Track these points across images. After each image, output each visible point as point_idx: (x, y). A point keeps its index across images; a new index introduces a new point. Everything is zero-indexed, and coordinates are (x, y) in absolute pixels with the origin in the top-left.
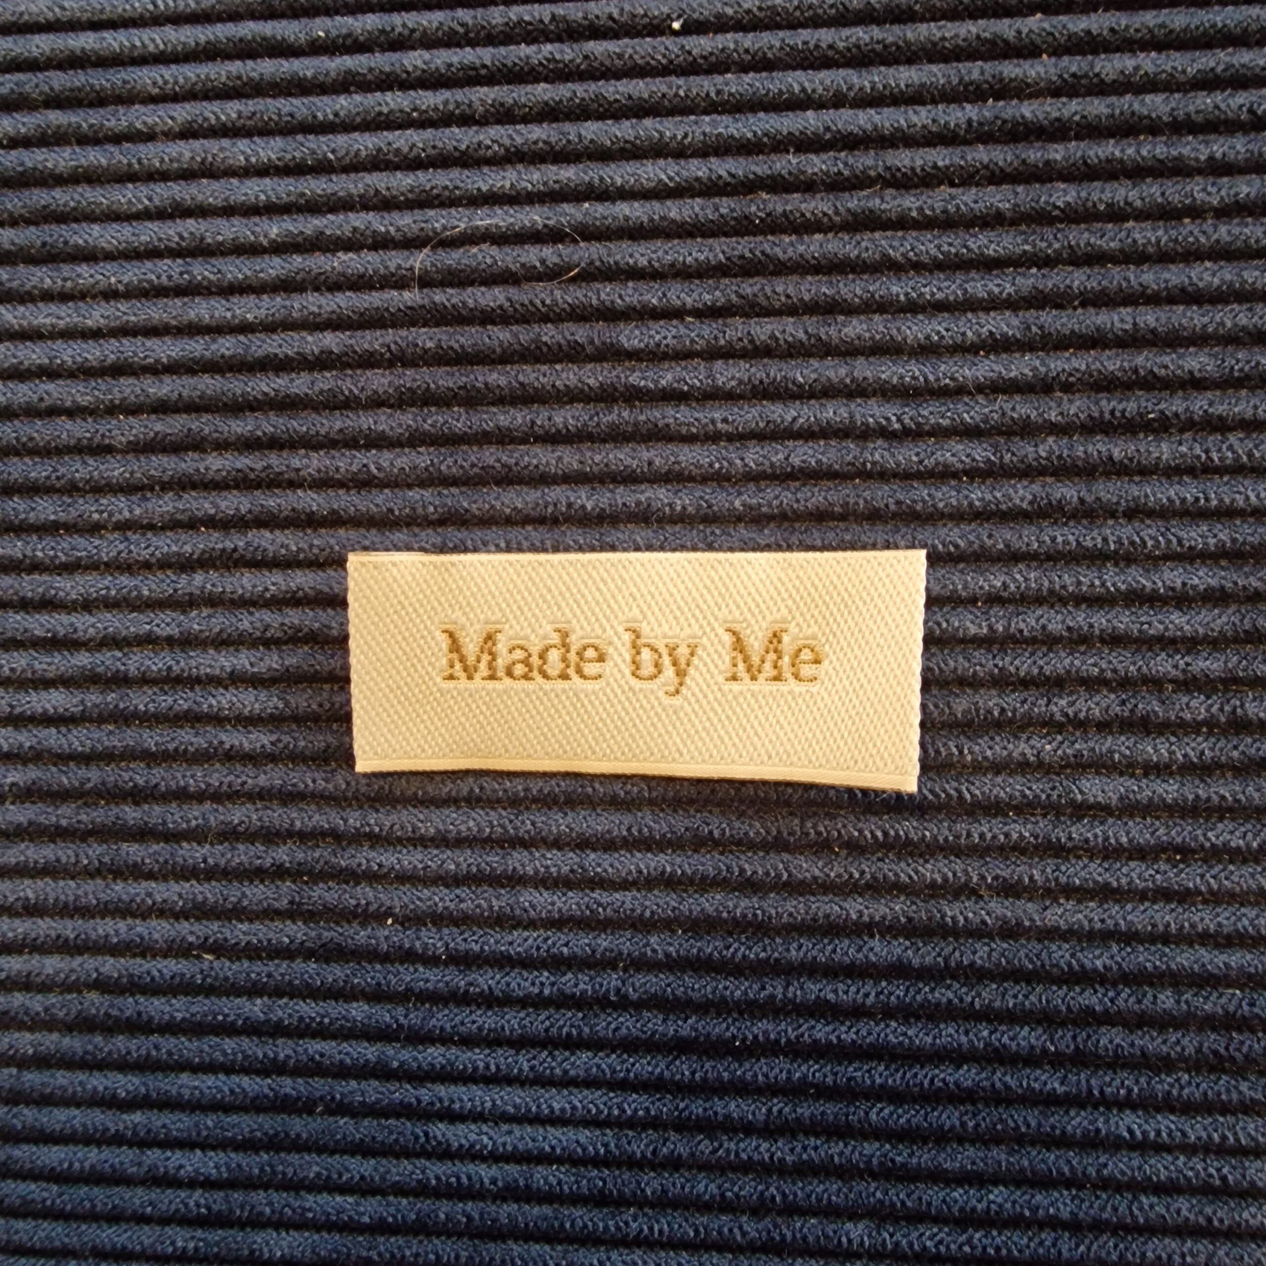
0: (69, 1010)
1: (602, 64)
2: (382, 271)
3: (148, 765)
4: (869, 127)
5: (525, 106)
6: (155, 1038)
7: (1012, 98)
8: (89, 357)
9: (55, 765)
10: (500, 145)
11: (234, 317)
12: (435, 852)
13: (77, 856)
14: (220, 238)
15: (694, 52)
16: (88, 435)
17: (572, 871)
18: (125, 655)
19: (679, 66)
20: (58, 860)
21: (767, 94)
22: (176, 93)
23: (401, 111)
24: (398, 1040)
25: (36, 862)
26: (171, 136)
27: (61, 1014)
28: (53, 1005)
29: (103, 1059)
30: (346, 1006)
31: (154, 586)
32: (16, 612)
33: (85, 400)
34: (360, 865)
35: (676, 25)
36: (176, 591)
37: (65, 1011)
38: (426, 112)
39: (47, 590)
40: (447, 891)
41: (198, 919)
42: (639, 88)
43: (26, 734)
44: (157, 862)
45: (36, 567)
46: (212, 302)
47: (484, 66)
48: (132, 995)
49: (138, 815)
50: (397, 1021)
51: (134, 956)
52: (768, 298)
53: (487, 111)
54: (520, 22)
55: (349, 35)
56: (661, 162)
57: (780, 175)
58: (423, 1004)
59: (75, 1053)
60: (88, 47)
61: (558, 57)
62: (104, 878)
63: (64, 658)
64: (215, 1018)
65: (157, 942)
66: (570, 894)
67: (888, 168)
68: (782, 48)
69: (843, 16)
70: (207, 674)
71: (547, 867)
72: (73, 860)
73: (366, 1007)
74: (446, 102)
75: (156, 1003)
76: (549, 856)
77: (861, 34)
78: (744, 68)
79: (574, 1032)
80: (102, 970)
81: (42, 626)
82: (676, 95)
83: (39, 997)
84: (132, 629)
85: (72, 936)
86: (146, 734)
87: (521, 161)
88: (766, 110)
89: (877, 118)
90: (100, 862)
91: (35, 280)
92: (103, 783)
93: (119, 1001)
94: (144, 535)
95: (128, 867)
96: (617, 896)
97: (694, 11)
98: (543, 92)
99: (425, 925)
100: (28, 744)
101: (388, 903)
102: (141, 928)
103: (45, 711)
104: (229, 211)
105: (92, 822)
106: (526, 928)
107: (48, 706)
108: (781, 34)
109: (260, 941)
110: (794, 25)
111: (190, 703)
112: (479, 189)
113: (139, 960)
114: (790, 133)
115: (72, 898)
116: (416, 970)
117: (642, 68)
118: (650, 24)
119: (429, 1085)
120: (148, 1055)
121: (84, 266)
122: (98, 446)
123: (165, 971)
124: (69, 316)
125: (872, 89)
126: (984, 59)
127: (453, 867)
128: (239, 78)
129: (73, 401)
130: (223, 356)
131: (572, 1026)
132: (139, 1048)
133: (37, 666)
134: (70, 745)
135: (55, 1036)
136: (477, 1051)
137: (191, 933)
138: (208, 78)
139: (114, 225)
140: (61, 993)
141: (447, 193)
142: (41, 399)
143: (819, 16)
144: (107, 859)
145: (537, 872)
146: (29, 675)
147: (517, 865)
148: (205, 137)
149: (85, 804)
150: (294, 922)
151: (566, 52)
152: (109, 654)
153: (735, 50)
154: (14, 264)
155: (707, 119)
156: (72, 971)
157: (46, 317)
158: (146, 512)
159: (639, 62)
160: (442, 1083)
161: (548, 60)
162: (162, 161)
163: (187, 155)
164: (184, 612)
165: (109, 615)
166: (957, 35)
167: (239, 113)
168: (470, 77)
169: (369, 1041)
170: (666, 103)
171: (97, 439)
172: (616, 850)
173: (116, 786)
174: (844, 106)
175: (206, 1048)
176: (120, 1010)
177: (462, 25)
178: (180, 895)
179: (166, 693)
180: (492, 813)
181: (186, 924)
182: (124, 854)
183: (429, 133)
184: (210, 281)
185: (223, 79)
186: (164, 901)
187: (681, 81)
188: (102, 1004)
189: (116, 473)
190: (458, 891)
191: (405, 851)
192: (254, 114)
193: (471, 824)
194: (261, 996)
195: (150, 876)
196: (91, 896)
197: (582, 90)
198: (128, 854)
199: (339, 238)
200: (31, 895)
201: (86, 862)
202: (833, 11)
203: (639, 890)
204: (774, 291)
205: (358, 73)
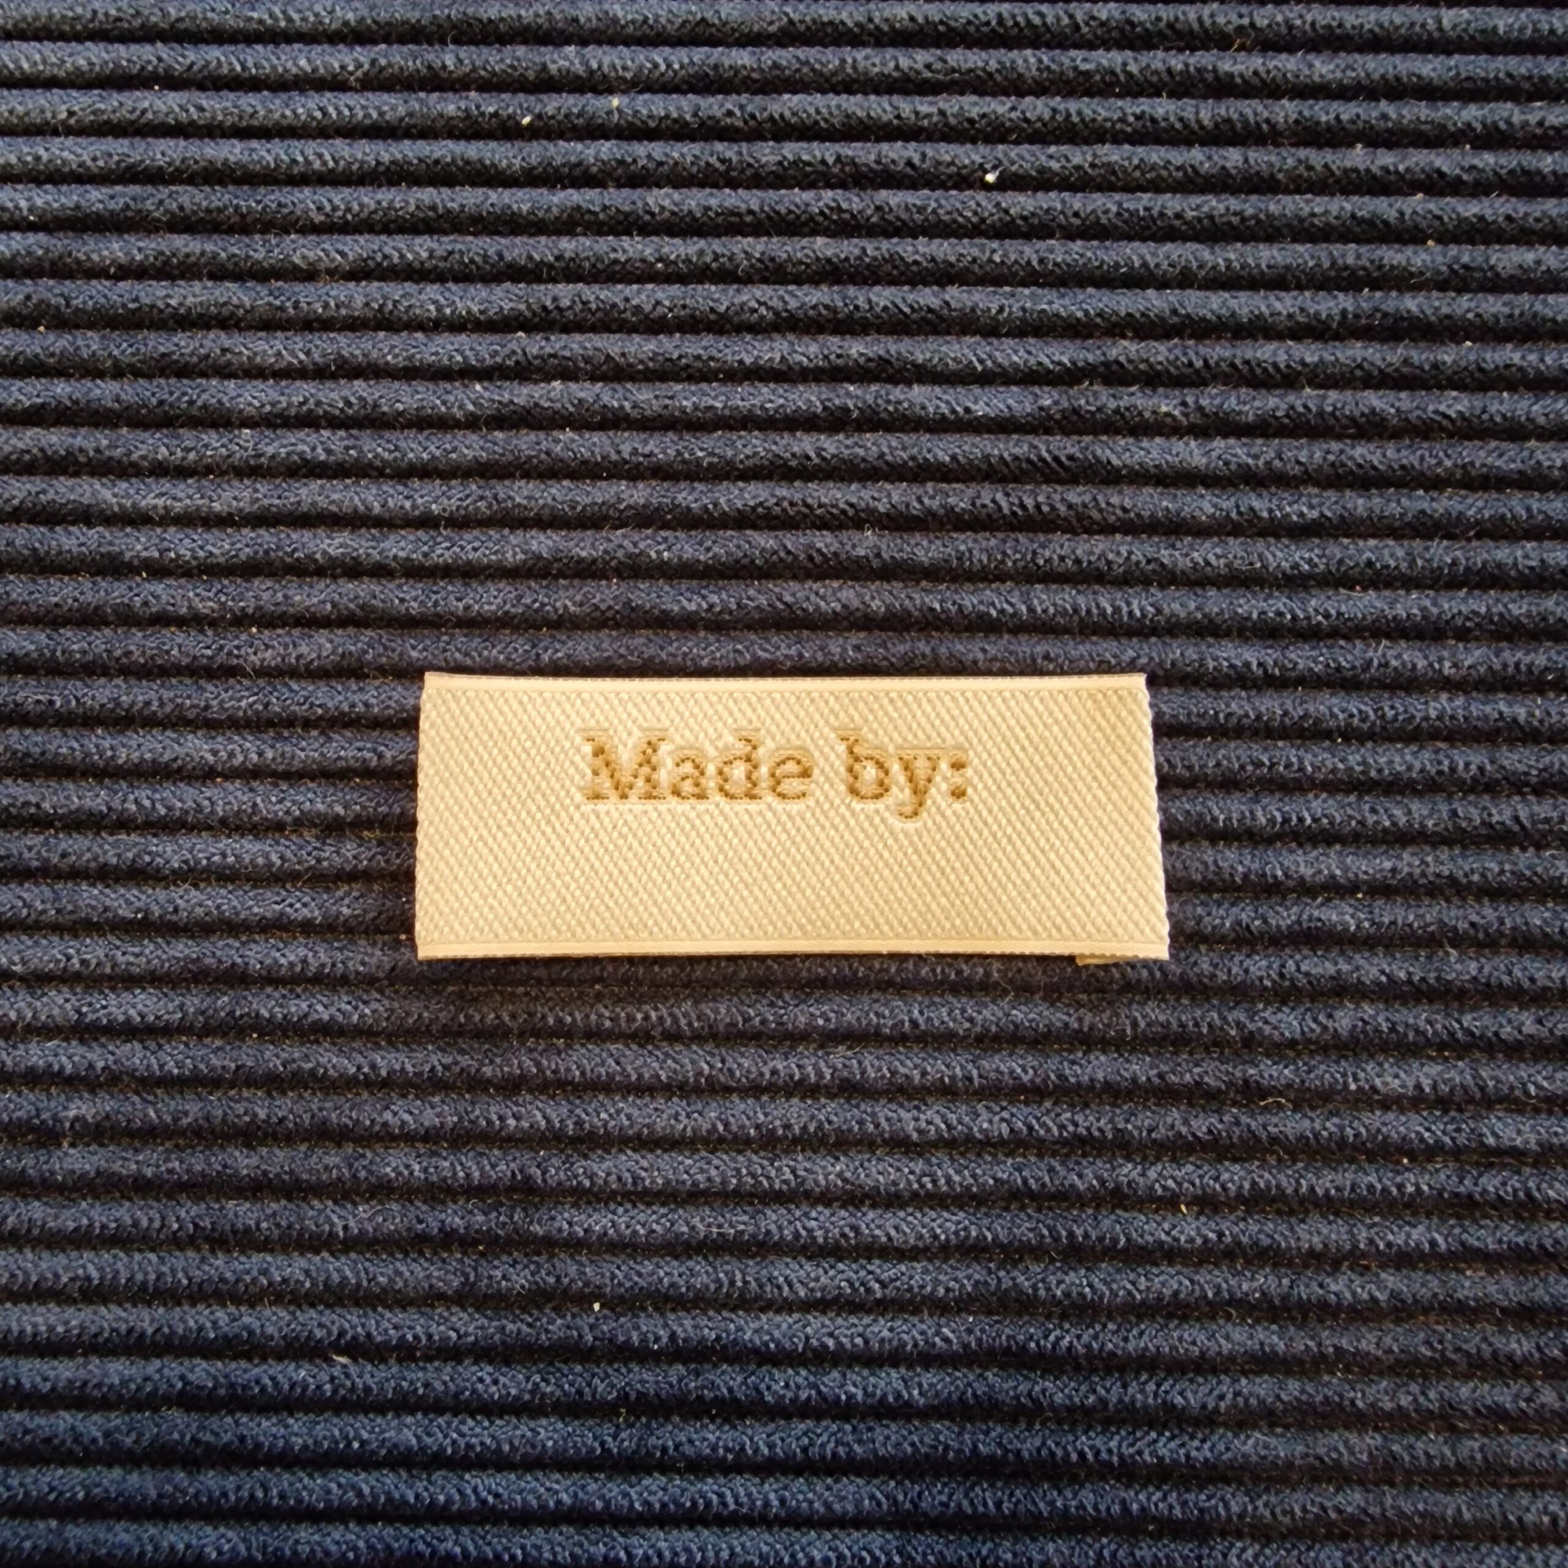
0: (140, 1435)
1: (898, 218)
2: (614, 457)
3: (269, 1094)
4: (1224, 311)
5: (801, 263)
6: (260, 1473)
7: (1390, 289)
8: (215, 551)
9: (137, 1093)
10: (769, 308)
11: (414, 507)
12: (663, 1211)
13: (163, 1219)
14: (400, 407)
15: (1012, 211)
16: (209, 652)
17: (844, 1235)
18: (243, 944)
19: (993, 226)
20: (136, 1224)
21: (1100, 267)
22: (347, 222)
23: (643, 261)
24: (600, 1469)
25: (103, 1227)
26: (337, 274)
27: (129, 1441)
28: (117, 1429)
29: (186, 1503)
30: (532, 1424)
31: (289, 854)
32: (93, 885)
33: (204, 607)
34: (560, 1230)
35: (990, 178)
36: (319, 860)
37: (134, 1436)
38: (675, 263)
39: (138, 855)
40: (675, 1263)
41: (328, 1306)
42: (944, 249)
43: (99, 1050)
44: (278, 1225)
45: (123, 824)
46: (385, 488)
47: (751, 212)
48: (231, 1412)
49: (254, 1161)
50: (603, 1444)
51: (235, 1357)
52: (1101, 511)
53: (752, 266)
54: (797, 163)
55: (580, 164)
56: (969, 340)
57: (1117, 362)
58: (638, 1418)
59: (145, 1498)
60: (232, 159)
61: (845, 206)
62: (198, 1250)
63: (158, 946)
64: (349, 1445)
65: (272, 1338)
66: (841, 1266)
67: (1247, 362)
68: (1118, 214)
69: (1192, 182)
70: (358, 973)
71: (810, 1231)
72: (157, 1224)
73: (560, 1425)
74: (701, 253)
75: (265, 1424)
76: (814, 1214)
77: (1215, 205)
78: (1070, 234)
79: (841, 1450)
80: (191, 1377)
81: (128, 903)
82: (990, 261)
83: (96, 1417)
84: (256, 910)
85: (150, 1331)
86: (269, 1051)
87: (793, 329)
88: (1097, 286)
89: (1233, 303)
90: (196, 1225)
91: (143, 450)
92: (207, 1119)
93: (214, 1422)
94: (276, 785)
95: (235, 1232)
96: (903, 1268)
97: (1013, 163)
98: (823, 247)
99: (644, 1309)
100: (101, 1064)
101: (598, 1280)
102: (249, 1318)
103: (128, 1020)
104: (411, 373)
105: (188, 1171)
106: (778, 1311)
107: (132, 1012)
108: (1117, 197)
109: (416, 1337)
110: (1132, 188)
111: (333, 1010)
112: (741, 362)
113: (243, 1364)
114: (1129, 315)
115: (152, 1277)
116: (630, 1371)
117: (947, 225)
118: (958, 174)
119: (643, 1530)
120: (252, 1496)
121: (214, 435)
122: (220, 667)
123: (280, 1377)
124: (190, 497)
125: (1228, 268)
126: (1359, 241)
127: (685, 1229)
128: (433, 208)
129: (190, 607)
130: (395, 557)
131: (838, 1443)
132: (239, 1488)
133: (120, 959)
134: (161, 1067)
135: (117, 1473)
136: (710, 1481)
137: (321, 1325)
138: (390, 207)
139: (255, 383)
140: (128, 1411)
141: (699, 364)
142: (146, 604)
143: (1164, 180)
144: (206, 1223)
145: (797, 1235)
146: (108, 970)
147: (773, 1228)
148: (382, 278)
149: (177, 1146)
150: (464, 1310)
151: (854, 202)
152: (221, 943)
153: (1062, 212)
154: (115, 426)
155: (1027, 291)
156: (146, 1379)
157: (158, 496)
158: (283, 755)
159: (946, 218)
160: (662, 1527)
161: (831, 209)
162: (326, 306)
163: (359, 301)
164: (327, 890)
165: (223, 892)
166: (1327, 212)
167: (431, 252)
168: (732, 224)
169: (560, 1471)
170: (976, 268)
171: (221, 658)
172: (902, 1207)
173: (224, 1121)
174: (1191, 287)
175: (333, 1486)
176: (217, 1435)
177: (722, 161)
178: (307, 1272)
179: (298, 996)
180: (740, 1158)
181: (312, 1313)
182: (231, 1215)
183: (675, 290)
184: (383, 460)
185: (412, 208)
186: (285, 1281)
187: (995, 245)
188: (188, 1426)
189: (243, 703)
190: (690, 1264)
191: (621, 1210)
192: (451, 253)
193: (713, 1172)
194: (412, 1413)
195: (265, 1246)
196: (180, 1275)
197: (875, 248)
198: (236, 1215)
199: (556, 412)
200: (95, 1274)
201: (176, 1226)
202: (1180, 174)
203: (930, 1260)
204: (1108, 504)
205: (589, 211)
